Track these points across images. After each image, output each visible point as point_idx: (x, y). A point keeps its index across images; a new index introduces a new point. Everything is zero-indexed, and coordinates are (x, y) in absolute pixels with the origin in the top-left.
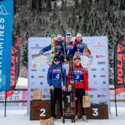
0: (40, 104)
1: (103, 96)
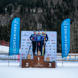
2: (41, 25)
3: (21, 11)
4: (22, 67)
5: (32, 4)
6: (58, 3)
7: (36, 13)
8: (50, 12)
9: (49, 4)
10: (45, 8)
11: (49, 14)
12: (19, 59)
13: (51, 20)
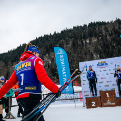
2: (99, 56)
3: (74, 44)
4: (87, 108)
5: (85, 35)
6: (114, 27)
7: (90, 43)
8: (106, 39)
9: (103, 31)
10: (100, 36)
11: (105, 42)
12: (82, 98)
13: (109, 48)
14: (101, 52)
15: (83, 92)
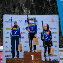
0: (13, 61)
1: (55, 55)
13: (43, 4)
14: (32, 8)
15: (4, 51)
